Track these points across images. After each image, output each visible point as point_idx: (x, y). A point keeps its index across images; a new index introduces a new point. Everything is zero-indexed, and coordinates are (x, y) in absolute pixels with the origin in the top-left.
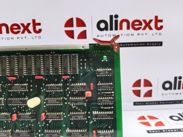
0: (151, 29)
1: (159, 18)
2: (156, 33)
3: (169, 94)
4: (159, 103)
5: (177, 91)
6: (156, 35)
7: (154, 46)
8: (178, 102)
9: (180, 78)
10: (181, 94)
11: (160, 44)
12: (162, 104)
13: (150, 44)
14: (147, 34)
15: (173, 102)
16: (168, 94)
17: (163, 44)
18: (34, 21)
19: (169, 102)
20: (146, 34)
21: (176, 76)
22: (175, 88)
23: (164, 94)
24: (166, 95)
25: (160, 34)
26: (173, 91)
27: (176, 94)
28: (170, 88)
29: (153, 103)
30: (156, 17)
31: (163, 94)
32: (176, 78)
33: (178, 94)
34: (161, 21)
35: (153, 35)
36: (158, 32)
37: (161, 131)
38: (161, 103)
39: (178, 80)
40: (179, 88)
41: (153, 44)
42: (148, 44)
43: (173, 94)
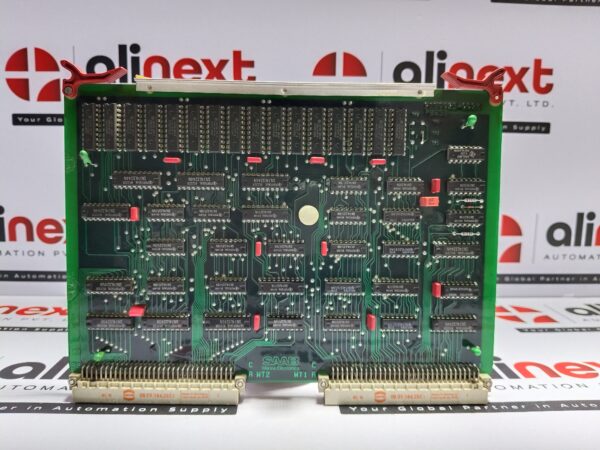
0: (523, 89)
1: (544, 66)
2: (537, 102)
3: (564, 256)
4: (536, 279)
5: (583, 249)
6: (536, 105)
7: (530, 131)
8: (585, 279)
9: (592, 216)
10: (592, 257)
11: (544, 128)
12: (545, 282)
13: (521, 128)
14: (515, 103)
15: (573, 279)
16: (561, 257)
17: (552, 129)
18: (237, 55)
19: (563, 279)
20: (512, 101)
21: (581, 211)
22: (578, 243)
23: (551, 256)
24: (555, 258)
25: (546, 104)
26: (572, 249)
27: (580, 257)
28: (566, 241)
29: (523, 279)
30: (538, 62)
31: (547, 257)
32: (580, 216)
33: (584, 257)
34: (549, 72)
35: (528, 105)
36: (542, 97)
37: (551, 330)
38: (542, 278)
39: (586, 221)
40: (588, 243)
41: (527, 128)
42: (515, 127)
43: (573, 257)
